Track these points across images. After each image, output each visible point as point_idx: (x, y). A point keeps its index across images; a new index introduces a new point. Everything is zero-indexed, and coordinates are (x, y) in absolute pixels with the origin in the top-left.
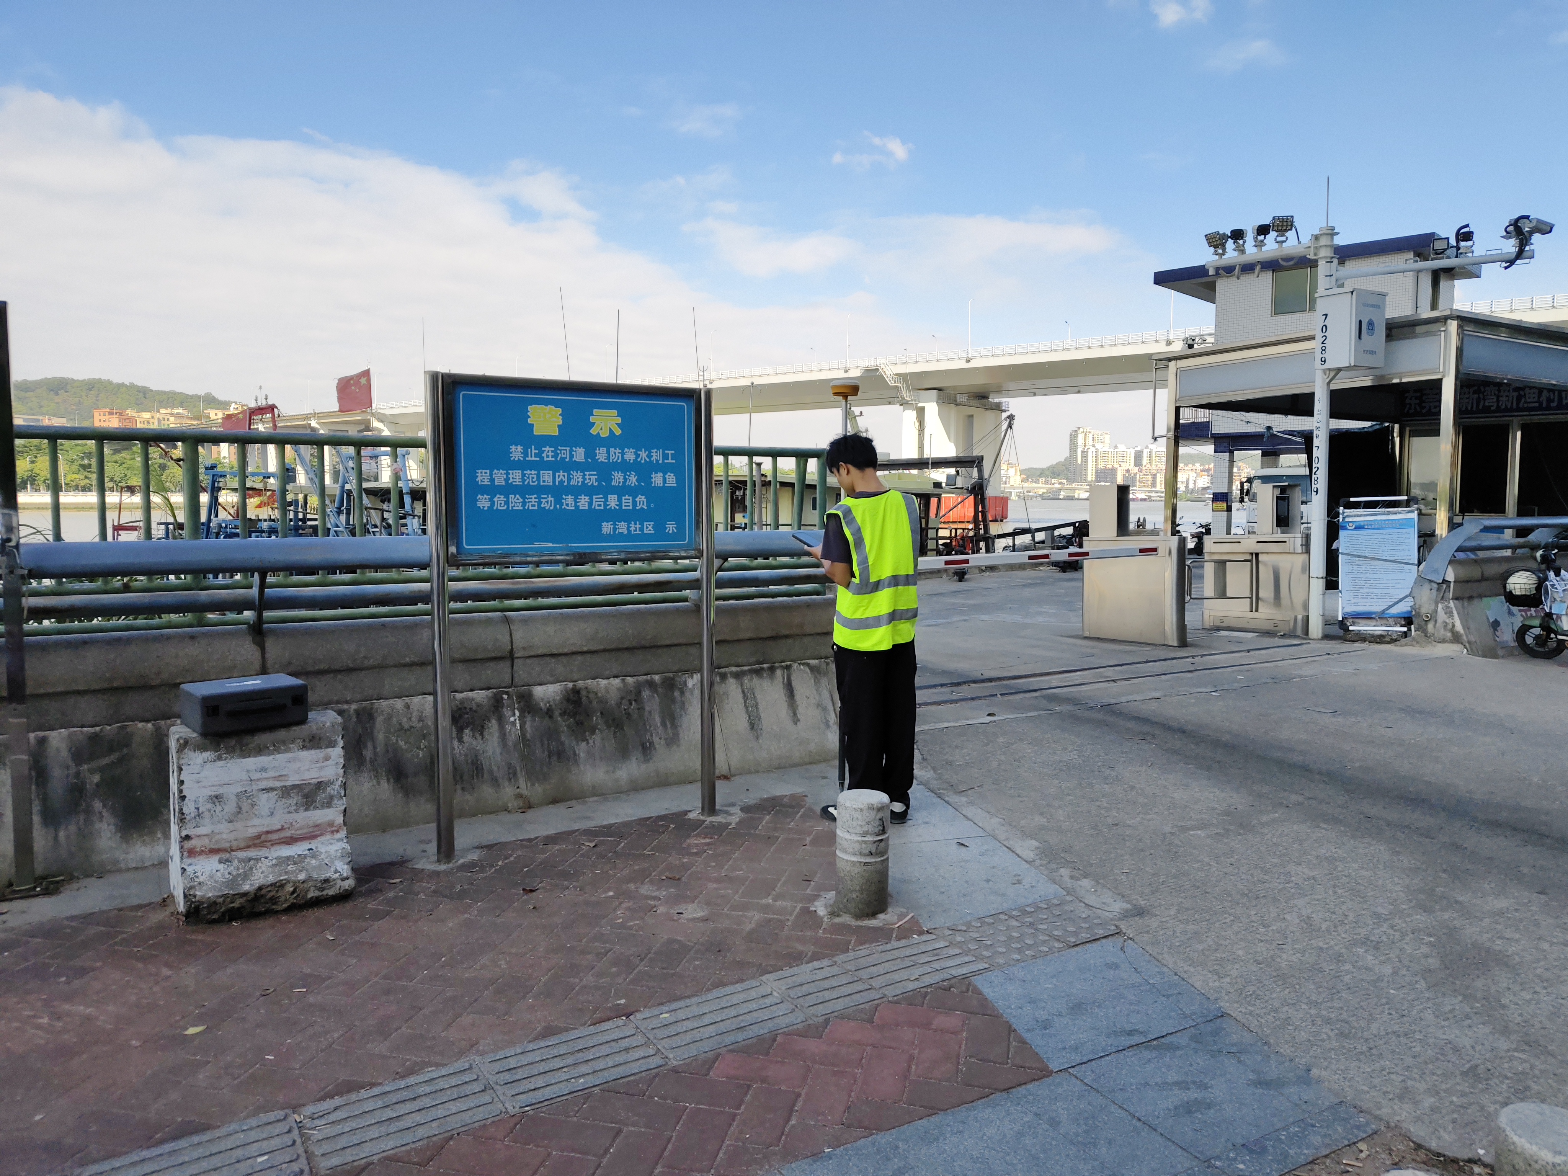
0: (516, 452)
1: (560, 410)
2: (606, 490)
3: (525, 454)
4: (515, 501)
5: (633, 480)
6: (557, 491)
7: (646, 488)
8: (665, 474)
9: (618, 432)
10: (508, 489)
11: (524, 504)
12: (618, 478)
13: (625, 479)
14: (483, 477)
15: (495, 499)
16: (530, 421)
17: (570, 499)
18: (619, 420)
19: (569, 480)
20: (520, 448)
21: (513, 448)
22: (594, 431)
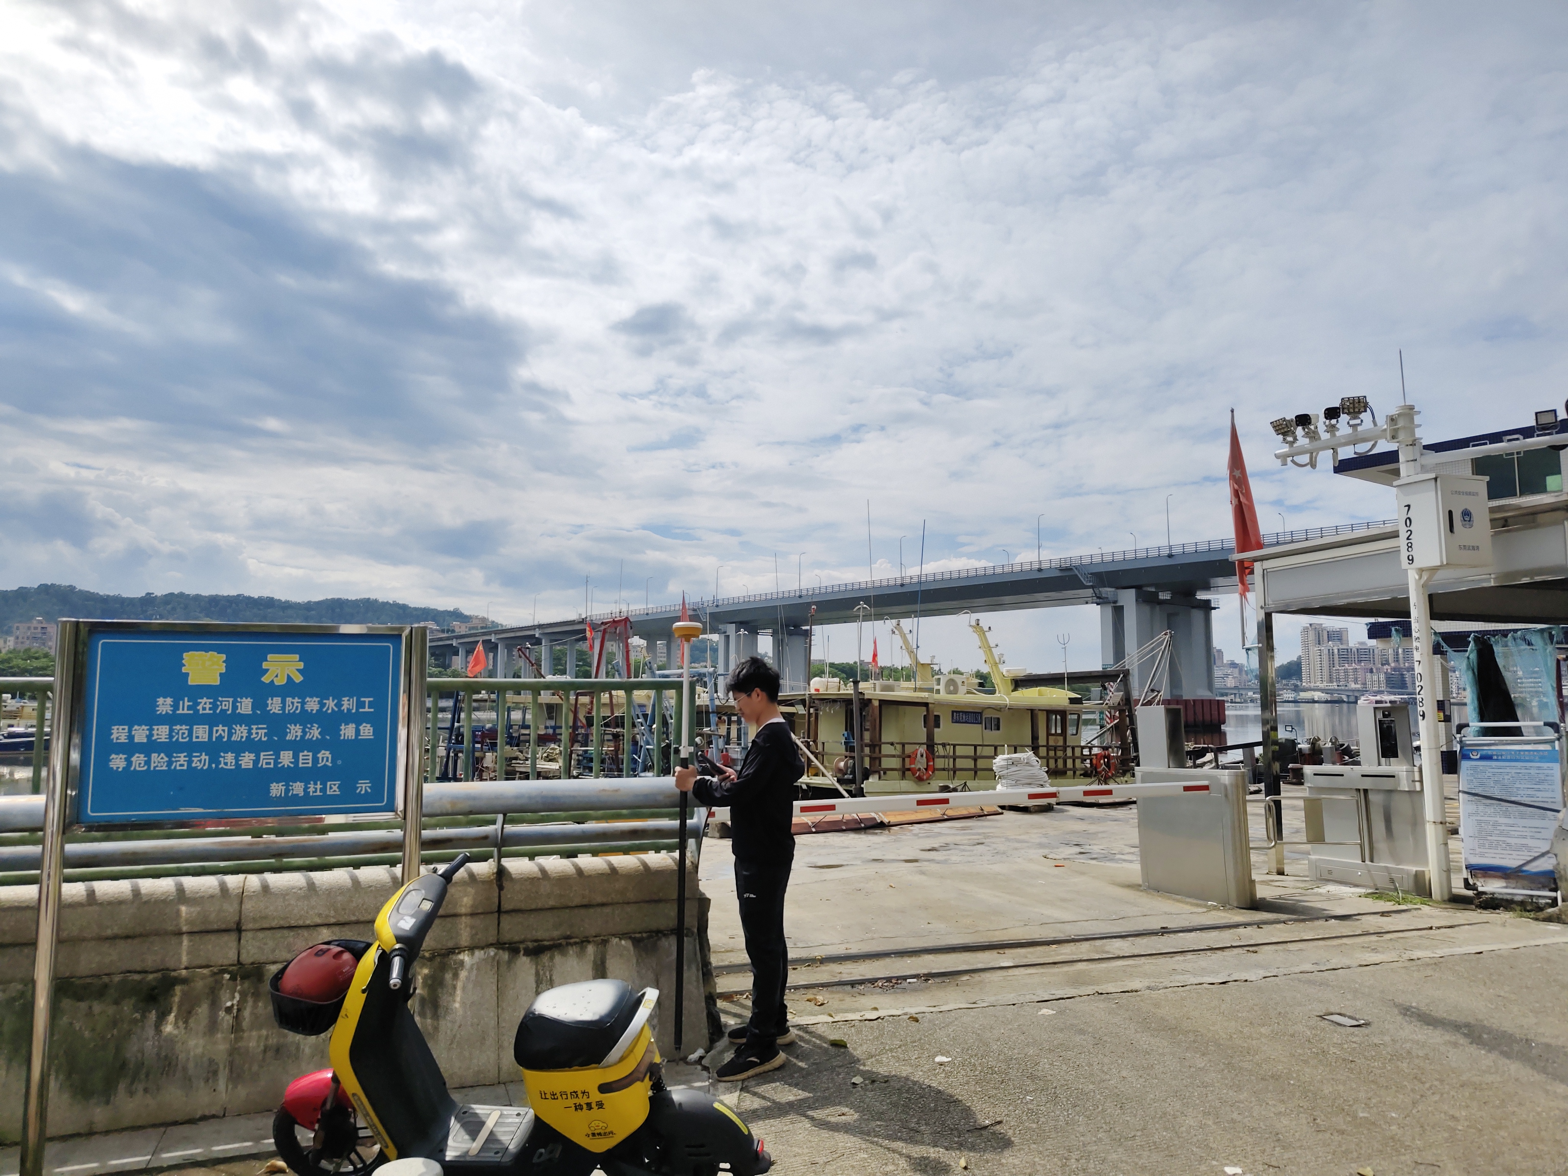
0: (164, 705)
1: (223, 657)
2: (277, 745)
3: (175, 706)
4: (159, 761)
5: (315, 733)
6: (214, 748)
7: (331, 742)
8: (358, 725)
9: (298, 678)
10: (150, 747)
11: (170, 763)
12: (294, 732)
13: (304, 732)
14: (119, 734)
15: (134, 759)
16: (184, 670)
17: (230, 757)
18: (301, 665)
19: (230, 734)
20: (169, 700)
21: (161, 700)
22: (266, 679)
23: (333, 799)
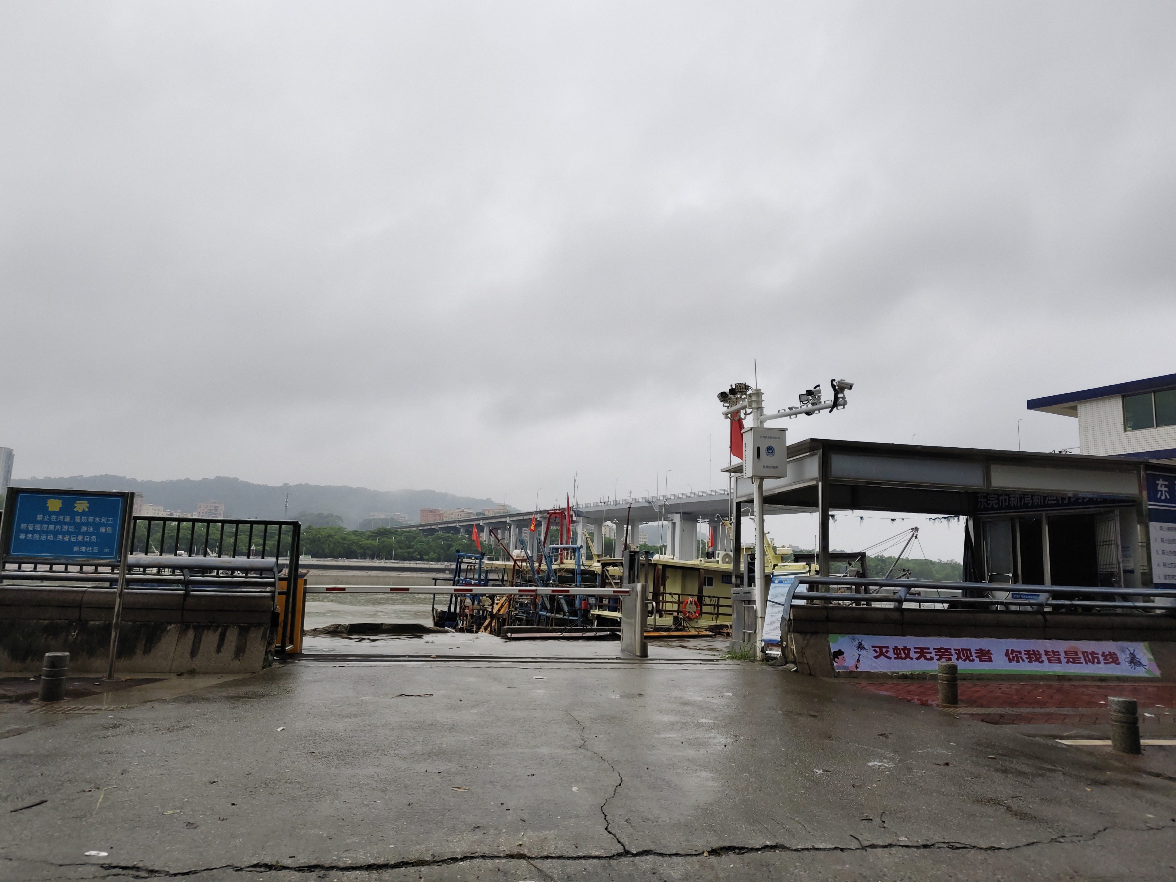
0: (40, 517)
1: (61, 501)
2: (77, 534)
3: (43, 518)
4: (36, 537)
5: (91, 529)
6: (56, 533)
7: (97, 533)
8: (106, 527)
9: (87, 510)
10: (34, 531)
11: (40, 537)
12: (84, 529)
13: (87, 529)
14: (23, 526)
15: (28, 535)
16: (47, 505)
17: (61, 536)
18: (88, 505)
19: (61, 529)
21: (39, 516)
22: (75, 510)
23: (95, 553)
